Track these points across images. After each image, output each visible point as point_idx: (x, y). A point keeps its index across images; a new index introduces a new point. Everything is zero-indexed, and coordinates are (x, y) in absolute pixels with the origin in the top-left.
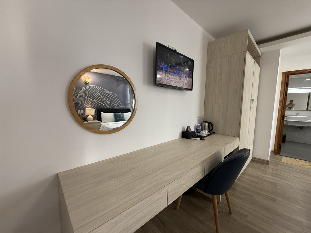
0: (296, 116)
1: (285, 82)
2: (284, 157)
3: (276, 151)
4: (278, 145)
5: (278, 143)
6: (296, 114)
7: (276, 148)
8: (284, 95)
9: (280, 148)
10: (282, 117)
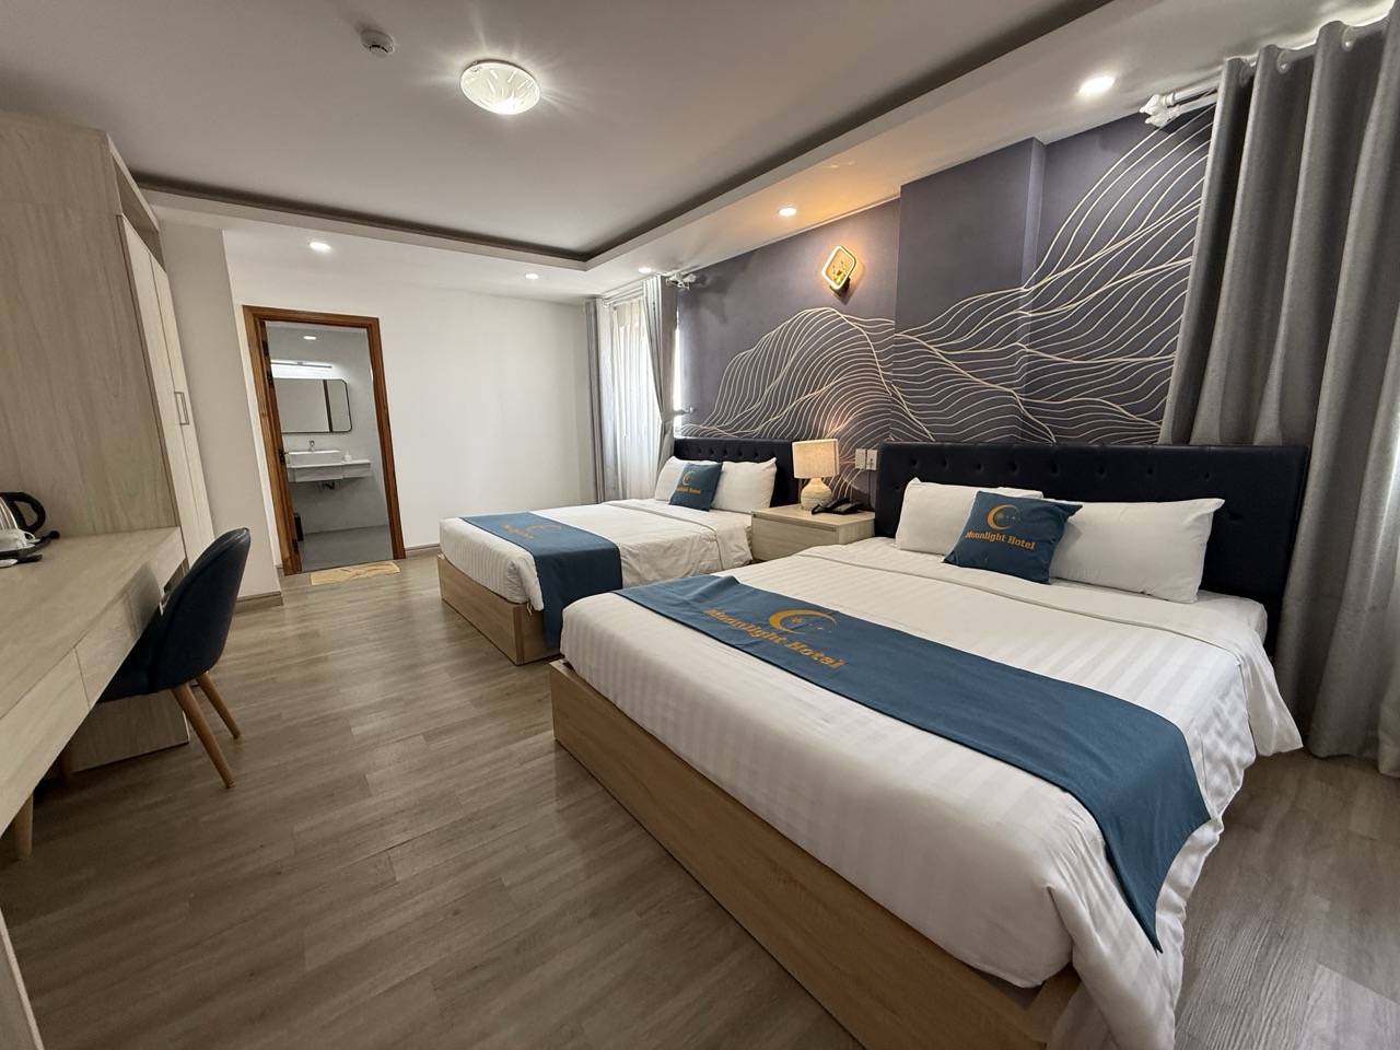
0: (310, 450)
1: (258, 341)
2: (313, 574)
3: (289, 564)
4: (289, 545)
5: (288, 538)
6: (308, 446)
7: (287, 555)
8: (268, 383)
9: (296, 551)
10: (278, 455)
